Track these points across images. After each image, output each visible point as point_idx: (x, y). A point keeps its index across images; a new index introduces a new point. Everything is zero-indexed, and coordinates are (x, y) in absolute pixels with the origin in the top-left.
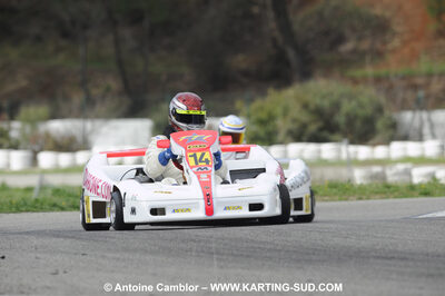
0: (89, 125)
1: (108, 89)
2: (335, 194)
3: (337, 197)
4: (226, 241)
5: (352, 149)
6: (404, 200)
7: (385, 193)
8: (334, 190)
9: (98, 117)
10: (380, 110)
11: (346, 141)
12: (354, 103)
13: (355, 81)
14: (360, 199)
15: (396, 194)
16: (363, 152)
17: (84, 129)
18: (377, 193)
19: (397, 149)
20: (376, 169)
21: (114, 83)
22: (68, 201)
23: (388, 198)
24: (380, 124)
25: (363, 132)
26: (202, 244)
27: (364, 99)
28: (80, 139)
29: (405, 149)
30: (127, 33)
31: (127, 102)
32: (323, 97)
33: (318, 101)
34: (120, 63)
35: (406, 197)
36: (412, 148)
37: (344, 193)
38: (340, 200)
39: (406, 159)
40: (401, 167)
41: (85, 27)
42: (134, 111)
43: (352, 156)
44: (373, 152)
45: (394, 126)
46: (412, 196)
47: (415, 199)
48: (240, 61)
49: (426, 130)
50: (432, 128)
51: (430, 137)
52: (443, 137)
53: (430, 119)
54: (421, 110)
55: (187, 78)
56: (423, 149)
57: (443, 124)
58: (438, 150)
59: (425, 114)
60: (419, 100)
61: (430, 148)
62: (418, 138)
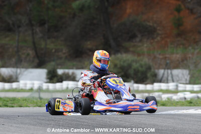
0: (19, 70)
1: (28, 55)
5: (136, 85)
9: (23, 68)
10: (149, 68)
11: (132, 81)
12: (138, 65)
13: (139, 55)
16: (141, 87)
17: (16, 72)
19: (156, 86)
20: (146, 94)
21: (31, 52)
22: (3, 103)
24: (149, 75)
25: (142, 78)
27: (143, 63)
28: (14, 77)
29: (160, 86)
30: (38, 29)
31: (37, 61)
32: (124, 62)
33: (122, 63)
34: (34, 43)
36: (163, 86)
39: (161, 91)
40: (157, 94)
41: (19, 27)
42: (39, 65)
43: (135, 89)
44: (146, 87)
45: (155, 75)
48: (89, 44)
49: (170, 78)
50: (172, 77)
51: (171, 81)
52: (178, 81)
53: (171, 73)
54: (168, 69)
55: (64, 51)
56: (168, 86)
57: (178, 76)
58: (175, 87)
59: (169, 71)
60: (167, 64)
61: (171, 86)
62: (166, 82)
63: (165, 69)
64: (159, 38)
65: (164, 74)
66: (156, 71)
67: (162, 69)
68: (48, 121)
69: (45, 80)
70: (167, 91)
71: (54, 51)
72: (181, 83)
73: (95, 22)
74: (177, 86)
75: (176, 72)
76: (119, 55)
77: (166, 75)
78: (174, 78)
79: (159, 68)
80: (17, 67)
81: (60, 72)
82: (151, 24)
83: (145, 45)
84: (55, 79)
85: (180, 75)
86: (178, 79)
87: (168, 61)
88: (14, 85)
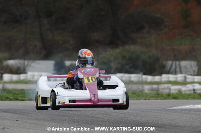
0: (26, 62)
1: (35, 47)
2: (134, 97)
3: (135, 99)
4: (81, 117)
5: (144, 77)
6: (165, 101)
7: (157, 97)
8: (134, 96)
9: (30, 59)
10: (158, 60)
11: (141, 74)
12: (146, 56)
13: (147, 47)
14: (146, 100)
15: (162, 98)
16: (149, 78)
17: (24, 64)
18: (153, 97)
19: (165, 77)
20: (155, 87)
21: (38, 44)
22: (13, 97)
23: (158, 100)
24: (157, 66)
25: (150, 70)
26: (71, 118)
27: (151, 54)
28: (22, 69)
29: (169, 78)
30: (45, 21)
31: (44, 52)
32: (132, 53)
34: (41, 35)
35: (166, 99)
36: (172, 78)
37: (138, 97)
38: (136, 100)
39: (169, 82)
40: (166, 86)
41: (26, 18)
42: (46, 57)
43: (144, 80)
44: (154, 79)
45: (163, 67)
46: (169, 99)
47: (170, 101)
48: (96, 36)
49: (178, 70)
50: (180, 69)
51: (180, 73)
52: (186, 73)
53: (179, 65)
54: (176, 61)
55: (71, 43)
56: (177, 78)
57: (186, 68)
58: (183, 79)
59: (178, 63)
60: (175, 56)
61: (180, 77)
62: (174, 73)
63: (173, 61)
64: (166, 30)
65: (172, 66)
66: (164, 63)
67: (170, 60)
68: (62, 117)
69: (53, 72)
70: (175, 83)
71: (61, 42)
72: (189, 75)
73: (102, 13)
74: (185, 78)
75: (184, 64)
76: (127, 47)
77: (174, 67)
78: (183, 70)
79: (167, 60)
80: (25, 59)
81: (68, 63)
82: (158, 16)
83: (153, 37)
84: (63, 71)
85: (189, 67)
86: (186, 70)
87: (176, 53)
88: (22, 77)
